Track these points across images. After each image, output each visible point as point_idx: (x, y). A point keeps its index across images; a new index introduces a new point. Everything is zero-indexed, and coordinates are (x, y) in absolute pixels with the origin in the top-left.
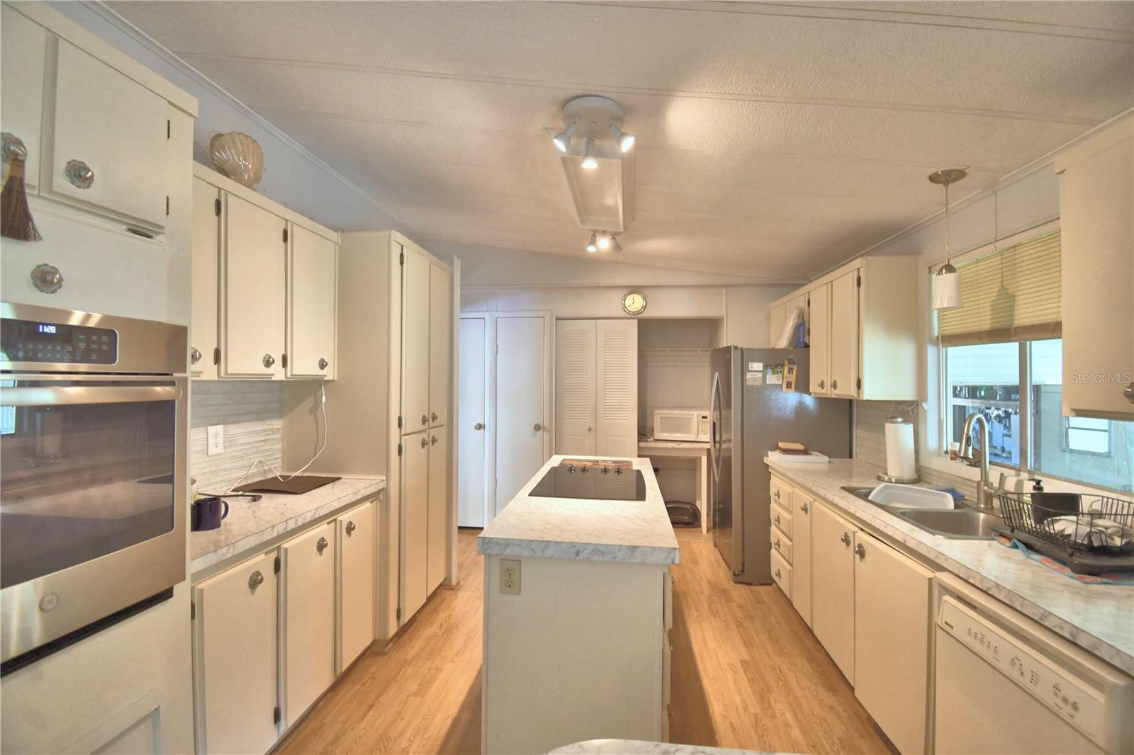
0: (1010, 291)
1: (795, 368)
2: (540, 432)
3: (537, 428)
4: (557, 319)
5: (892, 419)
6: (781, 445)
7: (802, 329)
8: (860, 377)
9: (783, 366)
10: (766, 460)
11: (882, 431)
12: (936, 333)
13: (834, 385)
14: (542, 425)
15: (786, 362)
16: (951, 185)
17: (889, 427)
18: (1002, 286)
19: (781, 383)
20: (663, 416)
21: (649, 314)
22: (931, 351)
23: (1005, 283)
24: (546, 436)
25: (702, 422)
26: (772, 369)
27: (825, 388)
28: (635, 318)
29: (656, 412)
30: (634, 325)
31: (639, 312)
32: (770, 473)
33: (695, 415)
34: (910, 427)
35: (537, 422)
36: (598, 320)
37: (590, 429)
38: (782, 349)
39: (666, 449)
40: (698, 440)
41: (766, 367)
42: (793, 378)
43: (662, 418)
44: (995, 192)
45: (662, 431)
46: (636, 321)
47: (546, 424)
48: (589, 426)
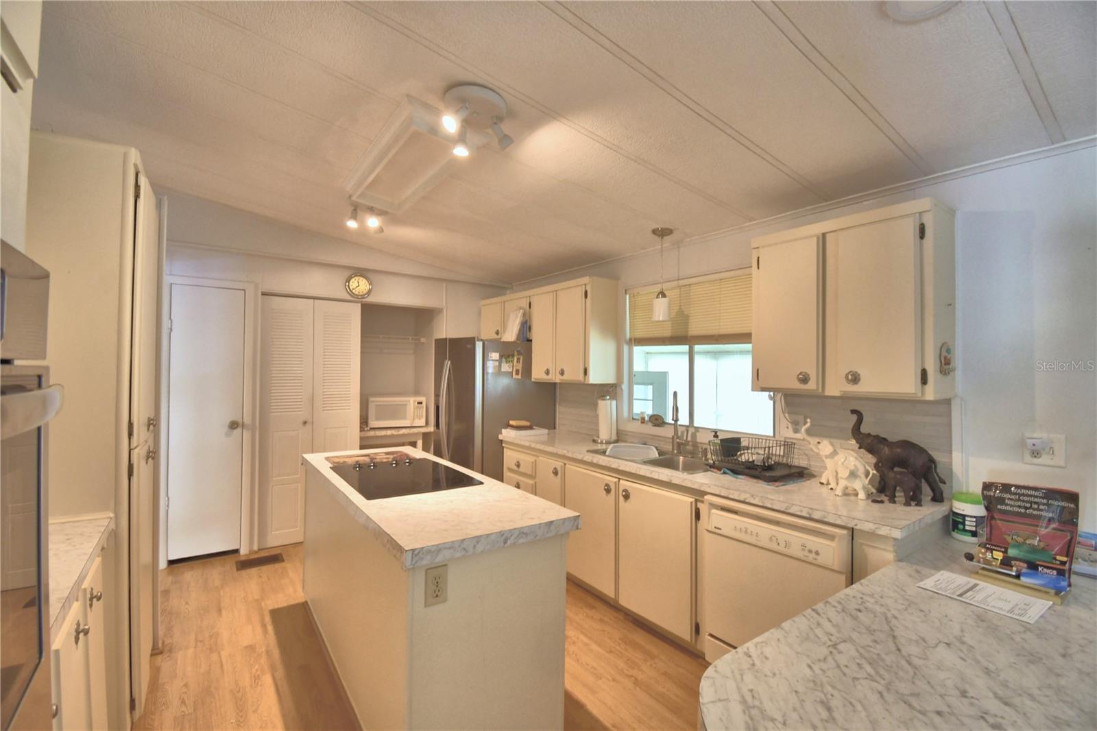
0: (685, 313)
1: (521, 358)
2: (238, 431)
3: (233, 425)
4: (264, 294)
5: (603, 397)
6: (512, 423)
7: (526, 327)
8: (586, 366)
9: (513, 356)
10: (500, 437)
11: (595, 406)
12: (628, 336)
13: (562, 373)
14: (241, 423)
15: (516, 353)
16: (665, 238)
17: (601, 403)
18: (680, 309)
19: (511, 370)
20: (378, 403)
21: (371, 299)
22: (626, 348)
23: (682, 307)
24: (247, 435)
25: (417, 407)
26: (506, 358)
27: (550, 375)
28: (357, 302)
29: (372, 399)
30: (355, 311)
31: (363, 297)
32: (503, 447)
33: (412, 401)
34: (614, 402)
35: (234, 419)
36: (317, 301)
37: (305, 423)
38: (512, 342)
39: (385, 436)
40: (414, 425)
41: (501, 357)
42: (520, 367)
43: (377, 405)
44: (679, 247)
45: (378, 419)
46: (360, 305)
47: (247, 420)
48: (304, 419)
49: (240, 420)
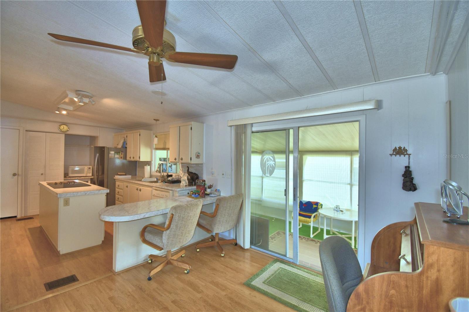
1: (123, 153)
2: (16, 177)
3: (14, 175)
4: (26, 131)
5: (146, 165)
6: (119, 173)
7: (125, 143)
8: (140, 156)
9: (120, 153)
10: (114, 178)
11: (144, 168)
12: (154, 147)
13: (134, 158)
15: (121, 152)
17: (145, 167)
19: (119, 157)
21: (68, 133)
22: (154, 151)
24: (20, 178)
25: (88, 170)
26: (117, 153)
27: (131, 159)
28: (63, 134)
29: (70, 167)
30: (63, 137)
31: (66, 132)
32: (115, 181)
33: (86, 168)
34: (149, 167)
35: (15, 172)
36: (47, 133)
37: (42, 174)
38: (120, 148)
40: (87, 176)
41: (115, 153)
42: (122, 156)
43: (71, 169)
44: (162, 124)
45: (72, 173)
47: (20, 173)
48: (42, 173)
49: (17, 173)
